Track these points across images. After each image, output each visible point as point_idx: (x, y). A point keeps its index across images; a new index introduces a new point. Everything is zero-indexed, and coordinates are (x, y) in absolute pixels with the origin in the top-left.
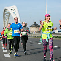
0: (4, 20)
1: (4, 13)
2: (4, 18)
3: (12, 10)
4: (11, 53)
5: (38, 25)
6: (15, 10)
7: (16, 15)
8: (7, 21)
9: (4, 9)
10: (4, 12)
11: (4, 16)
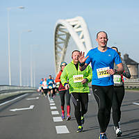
0: (56, 49)
1: (56, 33)
2: (56, 44)
3: (73, 26)
4: (81, 130)
5: (133, 61)
6: (80, 27)
7: (82, 38)
8: (62, 52)
9: (56, 24)
10: (56, 31)
11: (56, 40)
